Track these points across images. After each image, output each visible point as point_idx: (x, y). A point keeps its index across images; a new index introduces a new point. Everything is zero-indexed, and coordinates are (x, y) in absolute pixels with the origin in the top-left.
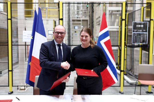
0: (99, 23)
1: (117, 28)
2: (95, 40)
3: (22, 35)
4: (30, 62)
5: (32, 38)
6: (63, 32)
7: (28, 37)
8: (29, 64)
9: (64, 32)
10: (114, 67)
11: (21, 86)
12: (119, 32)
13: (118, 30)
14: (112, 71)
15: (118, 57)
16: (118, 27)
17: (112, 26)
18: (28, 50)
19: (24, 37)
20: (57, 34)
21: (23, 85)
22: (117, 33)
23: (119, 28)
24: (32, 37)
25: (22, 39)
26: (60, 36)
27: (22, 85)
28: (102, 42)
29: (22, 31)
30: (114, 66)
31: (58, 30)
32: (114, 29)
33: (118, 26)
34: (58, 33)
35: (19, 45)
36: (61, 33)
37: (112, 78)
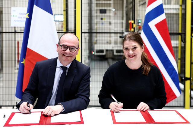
0: (144, 2)
1: (175, 9)
2: (139, 23)
3: (10, 14)
4: (24, 59)
5: (28, 17)
6: (75, 47)
7: (19, 17)
8: (22, 62)
9: (77, 47)
10: (174, 69)
11: (6, 105)
12: (180, 16)
13: (178, 12)
14: (170, 76)
15: (179, 59)
16: (177, 7)
17: (167, 4)
18: (18, 47)
19: (13, 19)
20: (63, 49)
21: (11, 105)
22: (175, 17)
23: (179, 9)
24: (28, 14)
25: (10, 21)
26: (69, 54)
27: (8, 105)
28: (152, 24)
29: (10, 7)
30: (173, 67)
31: (66, 41)
32: (170, 10)
33: (177, 4)
34: (66, 48)
35: (4, 33)
36: (71, 48)
37: (170, 88)
